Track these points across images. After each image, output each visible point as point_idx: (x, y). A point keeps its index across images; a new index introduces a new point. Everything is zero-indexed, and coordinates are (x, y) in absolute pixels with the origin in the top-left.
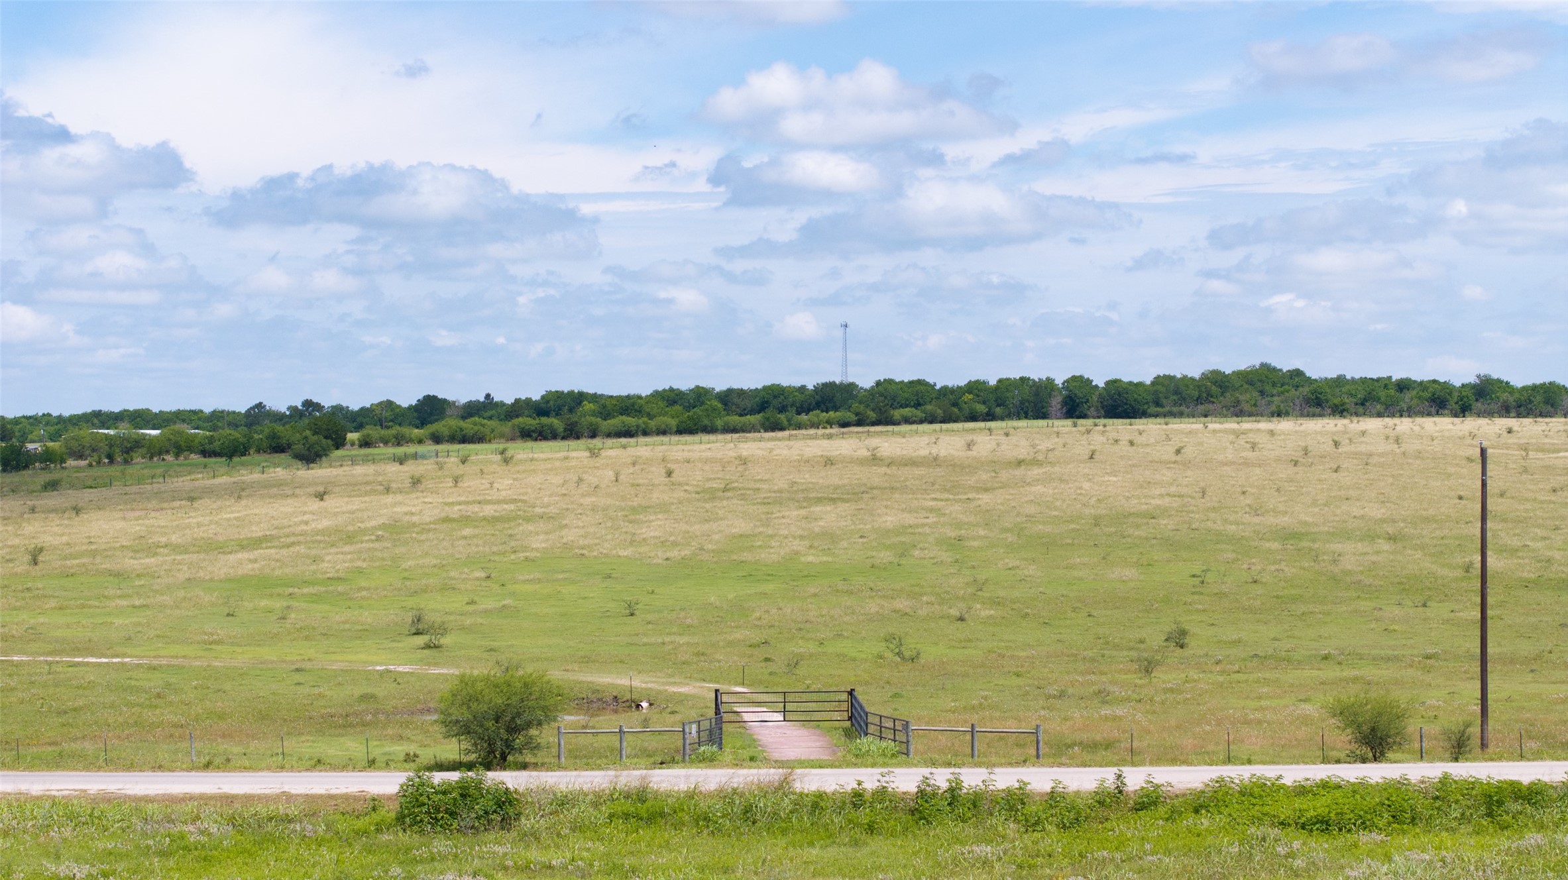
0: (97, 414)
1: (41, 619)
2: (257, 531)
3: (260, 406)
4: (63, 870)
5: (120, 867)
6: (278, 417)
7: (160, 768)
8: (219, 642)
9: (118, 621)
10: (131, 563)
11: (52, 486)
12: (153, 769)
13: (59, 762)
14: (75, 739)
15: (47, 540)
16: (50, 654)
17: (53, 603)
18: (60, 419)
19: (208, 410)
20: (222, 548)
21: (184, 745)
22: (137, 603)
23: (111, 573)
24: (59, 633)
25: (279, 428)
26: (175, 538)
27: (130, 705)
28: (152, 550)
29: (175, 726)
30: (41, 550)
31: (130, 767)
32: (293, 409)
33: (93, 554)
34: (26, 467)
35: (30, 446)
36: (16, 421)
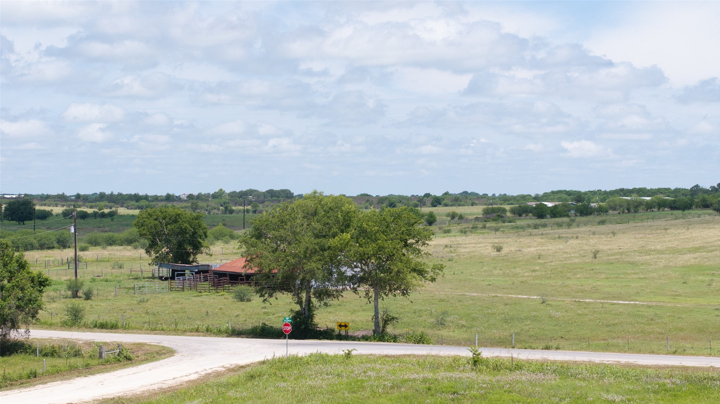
0: (622, 190)
1: (598, 283)
2: (697, 244)
3: (697, 186)
4: (610, 397)
5: (636, 397)
6: (706, 191)
7: (653, 352)
8: (680, 295)
9: (633, 285)
10: (638, 258)
11: (602, 222)
12: (650, 353)
13: (607, 348)
14: (614, 338)
15: (601, 247)
16: (603, 299)
17: (603, 276)
18: (605, 192)
19: (673, 188)
20: (680, 252)
21: (664, 342)
22: (642, 277)
23: (629, 263)
24: (606, 290)
25: (706, 196)
26: (658, 247)
27: (638, 323)
28: (648, 252)
29: (659, 333)
30: (598, 252)
31: (639, 352)
32: (713, 188)
33: (621, 254)
34: (590, 214)
35: (593, 205)
36: (586, 193)
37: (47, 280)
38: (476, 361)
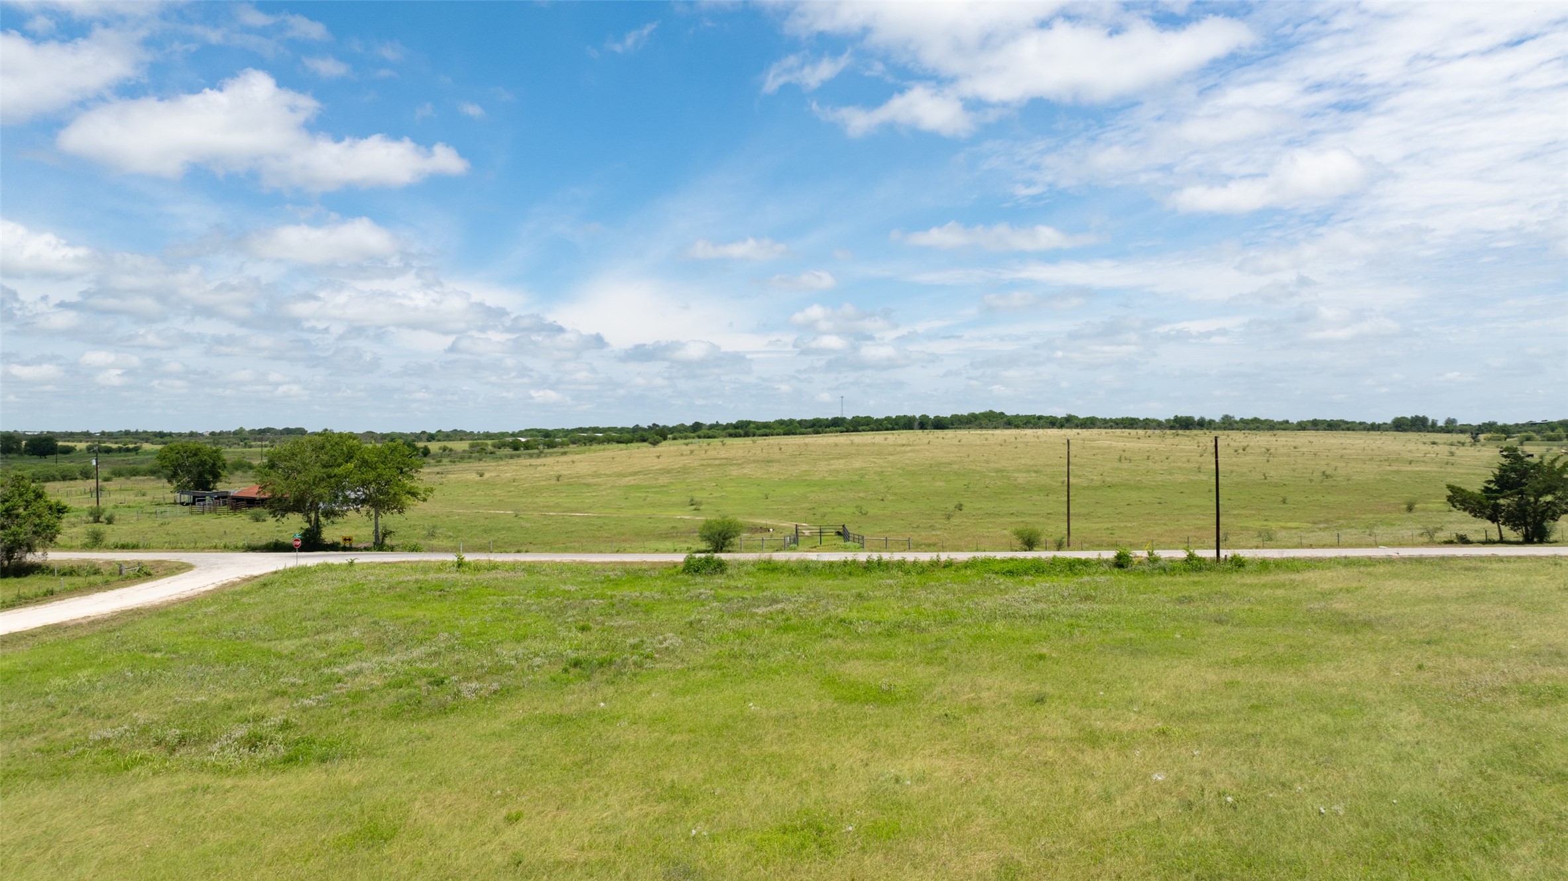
0: (580, 428)
1: (560, 500)
2: (636, 469)
3: (637, 425)
4: (567, 588)
5: (587, 587)
6: (644, 429)
7: (601, 552)
8: (622, 508)
9: (587, 501)
10: (590, 480)
11: (565, 453)
12: (599, 552)
13: (566, 550)
14: (572, 542)
15: (563, 472)
16: (563, 512)
17: (564, 494)
18: (568, 430)
19: (619, 427)
20: (624, 476)
21: (609, 544)
22: (594, 494)
23: (584, 484)
24: (566, 505)
25: (644, 433)
26: (607, 472)
27: (590, 530)
28: (599, 476)
29: (607, 537)
30: (560, 476)
31: (591, 552)
32: (649, 427)
33: (578, 477)
34: (555, 447)
35: (557, 440)
36: (552, 431)
37: (65, 507)
38: (460, 564)
